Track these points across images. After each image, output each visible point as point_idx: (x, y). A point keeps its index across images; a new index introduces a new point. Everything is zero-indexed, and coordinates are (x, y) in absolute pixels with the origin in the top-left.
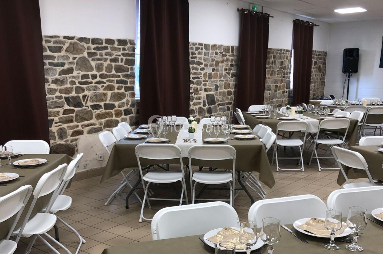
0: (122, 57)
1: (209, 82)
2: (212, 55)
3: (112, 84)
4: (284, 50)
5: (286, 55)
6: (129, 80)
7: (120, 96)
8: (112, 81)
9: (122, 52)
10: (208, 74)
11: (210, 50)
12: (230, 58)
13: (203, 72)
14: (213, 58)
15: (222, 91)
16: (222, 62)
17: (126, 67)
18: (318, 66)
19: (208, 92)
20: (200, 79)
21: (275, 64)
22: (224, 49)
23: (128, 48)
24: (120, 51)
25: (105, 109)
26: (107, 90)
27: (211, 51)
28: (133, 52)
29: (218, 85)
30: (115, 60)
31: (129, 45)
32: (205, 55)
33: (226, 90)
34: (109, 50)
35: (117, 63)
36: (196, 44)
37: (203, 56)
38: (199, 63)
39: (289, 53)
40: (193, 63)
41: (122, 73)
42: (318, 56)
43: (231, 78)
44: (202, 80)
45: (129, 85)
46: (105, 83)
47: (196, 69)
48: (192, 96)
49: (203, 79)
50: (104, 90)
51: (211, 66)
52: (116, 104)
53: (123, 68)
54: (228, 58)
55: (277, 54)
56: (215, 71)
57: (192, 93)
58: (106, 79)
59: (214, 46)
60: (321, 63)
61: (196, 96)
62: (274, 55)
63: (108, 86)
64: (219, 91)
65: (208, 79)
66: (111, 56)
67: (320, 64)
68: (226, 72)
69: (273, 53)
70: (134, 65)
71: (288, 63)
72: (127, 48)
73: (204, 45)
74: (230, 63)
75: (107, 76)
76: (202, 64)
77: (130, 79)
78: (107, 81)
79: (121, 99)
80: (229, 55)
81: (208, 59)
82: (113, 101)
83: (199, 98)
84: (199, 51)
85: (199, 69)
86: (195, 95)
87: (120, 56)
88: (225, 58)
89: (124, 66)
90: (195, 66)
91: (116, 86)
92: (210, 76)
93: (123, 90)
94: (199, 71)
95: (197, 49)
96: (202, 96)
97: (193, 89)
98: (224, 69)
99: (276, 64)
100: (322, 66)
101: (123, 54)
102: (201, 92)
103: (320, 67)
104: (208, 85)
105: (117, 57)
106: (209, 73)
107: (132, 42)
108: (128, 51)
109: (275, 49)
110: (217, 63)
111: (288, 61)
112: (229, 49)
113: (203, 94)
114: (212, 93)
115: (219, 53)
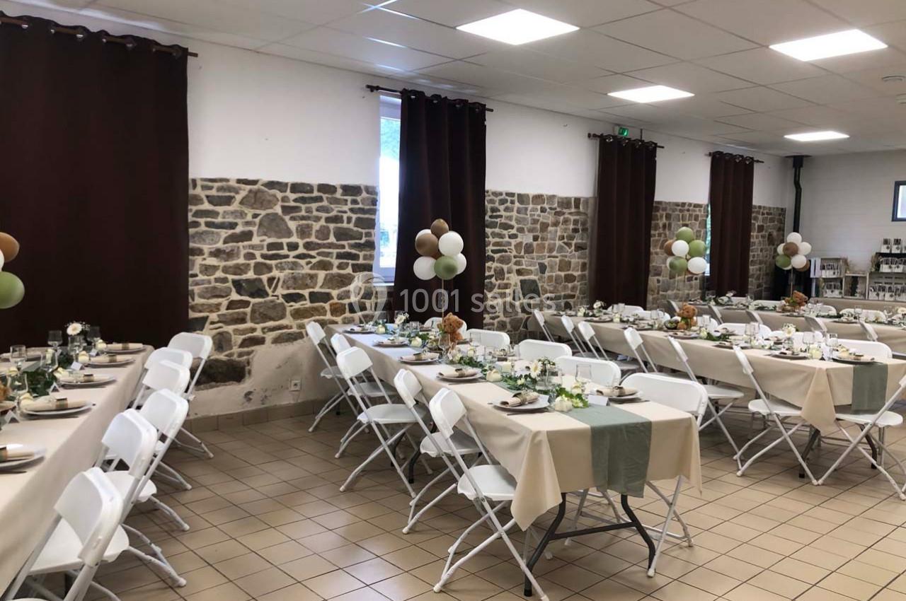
0: (349, 214)
1: (526, 259)
2: (533, 213)
3: (328, 259)
4: (690, 205)
5: (694, 214)
6: (361, 254)
7: (342, 281)
8: (328, 255)
9: (350, 206)
10: (524, 245)
11: (529, 204)
12: (572, 218)
13: (513, 242)
14: (536, 217)
15: (554, 274)
16: (556, 224)
17: (358, 231)
18: (767, 234)
19: (524, 275)
20: (509, 253)
21: (670, 229)
22: (558, 202)
23: (363, 201)
24: (346, 204)
25: (312, 301)
26: (318, 269)
27: (531, 206)
28: (372, 207)
29: (546, 264)
30: (337, 219)
31: (364, 194)
32: (519, 212)
33: (562, 274)
34: (325, 203)
35: (339, 225)
36: (501, 194)
37: (514, 214)
38: (506, 227)
39: (700, 211)
40: (493, 225)
41: (350, 242)
42: (766, 216)
43: (574, 252)
44: (512, 255)
45: (361, 261)
46: (314, 257)
47: (501, 236)
48: (491, 282)
49: (514, 253)
50: (311, 268)
51: (530, 231)
52: (335, 293)
53: (351, 233)
54: (568, 218)
55: (673, 211)
56: (539, 239)
57: (491, 277)
58: (317, 251)
59: (538, 198)
60: (774, 229)
61: (499, 282)
62: (666, 214)
63: (320, 262)
64: (547, 274)
65: (525, 254)
66: (328, 213)
67: (770, 230)
68: (564, 243)
69: (665, 209)
70: (374, 229)
71: (699, 227)
72: (361, 200)
73: (516, 195)
74: (571, 227)
75: (319, 246)
76: (512, 227)
77: (365, 250)
78: (318, 254)
79: (344, 284)
80: (570, 214)
81: (525, 219)
82: (329, 288)
83: (506, 286)
84: (506, 205)
85: (507, 236)
86: (496, 280)
87: (345, 212)
88: (562, 218)
89: (352, 230)
90: (497, 230)
91: (336, 262)
92: (529, 249)
93: (349, 270)
94: (507, 239)
95: (503, 202)
96: (513, 283)
97: (493, 270)
98: (559, 237)
99: (672, 229)
100: (775, 233)
101: (352, 210)
102: (509, 275)
103: (770, 235)
104: (524, 263)
105: (340, 214)
106: (527, 244)
107: (370, 190)
108: (362, 204)
109: (670, 203)
110: (544, 227)
111: (700, 223)
112: (571, 203)
113: (514, 279)
114: (532, 277)
115: (548, 210)
